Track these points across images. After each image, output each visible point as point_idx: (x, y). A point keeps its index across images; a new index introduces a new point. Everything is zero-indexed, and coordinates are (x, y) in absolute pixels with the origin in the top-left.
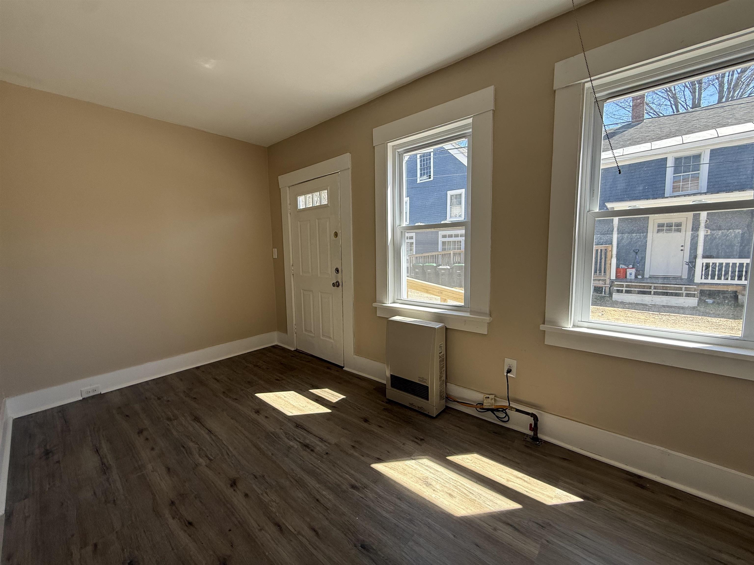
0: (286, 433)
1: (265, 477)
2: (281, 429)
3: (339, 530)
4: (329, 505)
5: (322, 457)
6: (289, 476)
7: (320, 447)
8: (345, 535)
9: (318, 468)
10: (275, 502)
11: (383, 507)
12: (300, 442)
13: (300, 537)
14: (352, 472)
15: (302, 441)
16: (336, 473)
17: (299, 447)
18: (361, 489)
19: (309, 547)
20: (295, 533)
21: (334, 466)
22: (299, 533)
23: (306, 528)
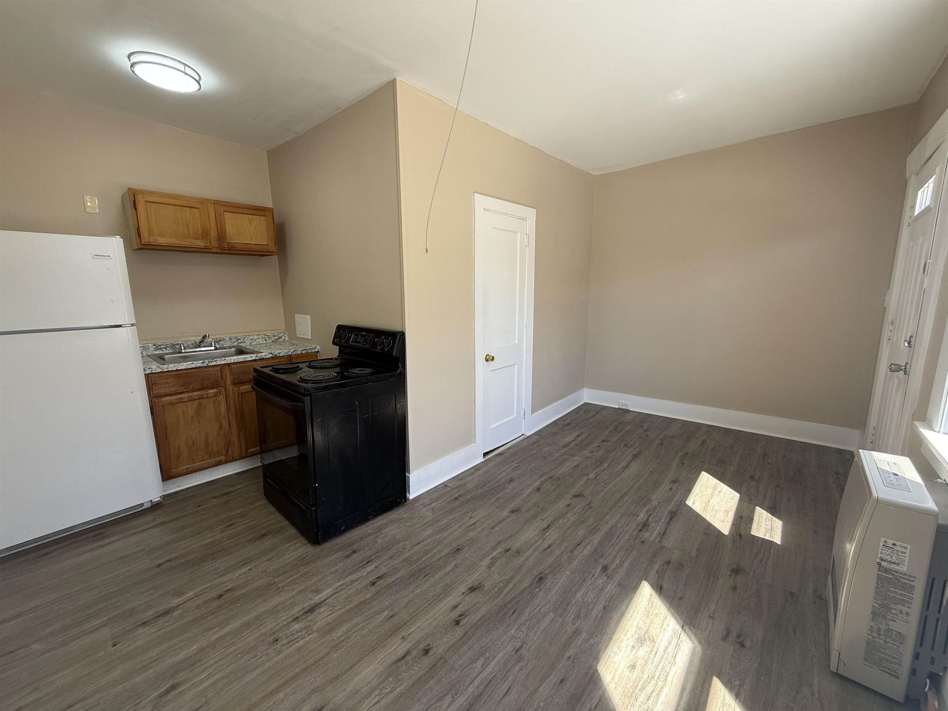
0: (655, 508)
1: (591, 510)
2: (659, 503)
3: (553, 561)
4: (576, 553)
5: (635, 539)
6: (598, 522)
7: (651, 535)
8: (549, 566)
9: (617, 538)
10: (568, 520)
11: (587, 593)
12: (647, 520)
13: (541, 540)
14: (626, 565)
15: (650, 520)
16: (618, 552)
17: (640, 521)
18: (605, 574)
19: (534, 547)
20: (544, 537)
21: (627, 549)
22: (544, 539)
23: (550, 542)
